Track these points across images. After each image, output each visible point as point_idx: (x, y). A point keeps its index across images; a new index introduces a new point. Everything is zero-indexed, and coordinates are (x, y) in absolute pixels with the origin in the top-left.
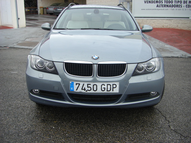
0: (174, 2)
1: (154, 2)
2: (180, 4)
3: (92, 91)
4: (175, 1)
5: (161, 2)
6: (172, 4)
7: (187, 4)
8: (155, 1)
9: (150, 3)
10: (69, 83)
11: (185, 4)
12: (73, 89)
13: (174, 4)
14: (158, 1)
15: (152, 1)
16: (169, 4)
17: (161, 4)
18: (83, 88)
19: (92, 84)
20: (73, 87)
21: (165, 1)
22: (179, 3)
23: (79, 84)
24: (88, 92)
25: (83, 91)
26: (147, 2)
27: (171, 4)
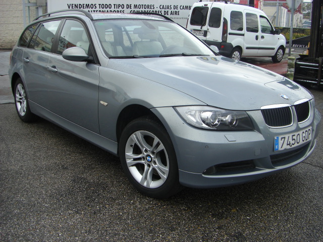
0: (113, 6)
1: (83, 6)
2: (122, 10)
3: (296, 145)
4: (115, 5)
5: (94, 7)
6: (111, 9)
7: (131, 10)
8: (85, 5)
9: (77, 8)
10: (274, 138)
11: (129, 10)
12: (278, 147)
13: (113, 9)
14: (89, 5)
15: (79, 5)
16: (106, 10)
17: (94, 9)
18: (289, 143)
19: (296, 134)
20: (278, 144)
21: (100, 5)
22: (120, 8)
23: (284, 138)
24: (293, 146)
25: (288, 147)
26: (72, 6)
27: (108, 9)
